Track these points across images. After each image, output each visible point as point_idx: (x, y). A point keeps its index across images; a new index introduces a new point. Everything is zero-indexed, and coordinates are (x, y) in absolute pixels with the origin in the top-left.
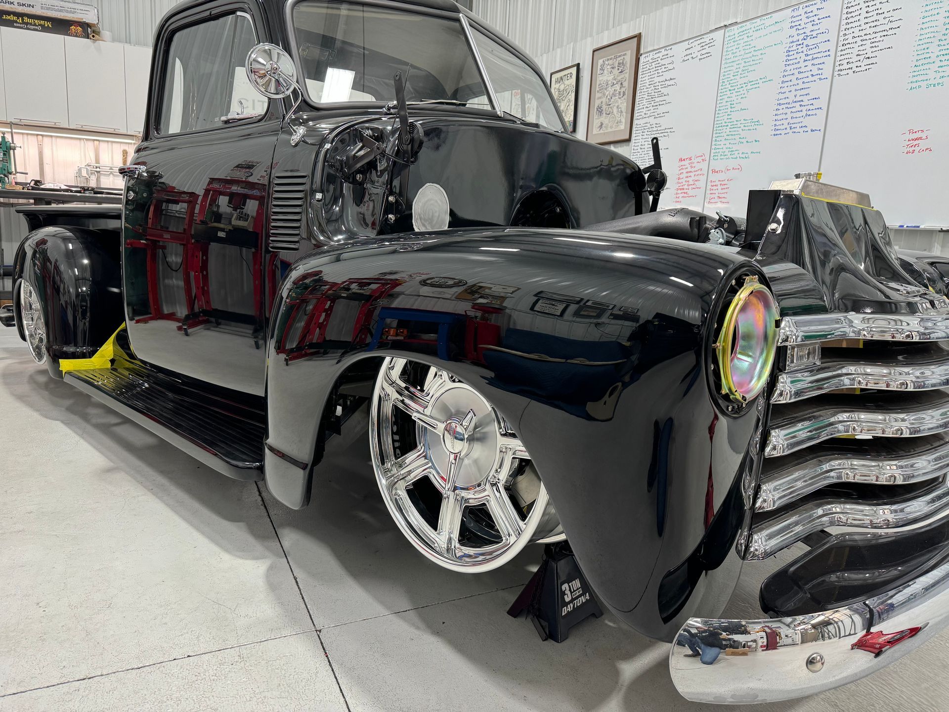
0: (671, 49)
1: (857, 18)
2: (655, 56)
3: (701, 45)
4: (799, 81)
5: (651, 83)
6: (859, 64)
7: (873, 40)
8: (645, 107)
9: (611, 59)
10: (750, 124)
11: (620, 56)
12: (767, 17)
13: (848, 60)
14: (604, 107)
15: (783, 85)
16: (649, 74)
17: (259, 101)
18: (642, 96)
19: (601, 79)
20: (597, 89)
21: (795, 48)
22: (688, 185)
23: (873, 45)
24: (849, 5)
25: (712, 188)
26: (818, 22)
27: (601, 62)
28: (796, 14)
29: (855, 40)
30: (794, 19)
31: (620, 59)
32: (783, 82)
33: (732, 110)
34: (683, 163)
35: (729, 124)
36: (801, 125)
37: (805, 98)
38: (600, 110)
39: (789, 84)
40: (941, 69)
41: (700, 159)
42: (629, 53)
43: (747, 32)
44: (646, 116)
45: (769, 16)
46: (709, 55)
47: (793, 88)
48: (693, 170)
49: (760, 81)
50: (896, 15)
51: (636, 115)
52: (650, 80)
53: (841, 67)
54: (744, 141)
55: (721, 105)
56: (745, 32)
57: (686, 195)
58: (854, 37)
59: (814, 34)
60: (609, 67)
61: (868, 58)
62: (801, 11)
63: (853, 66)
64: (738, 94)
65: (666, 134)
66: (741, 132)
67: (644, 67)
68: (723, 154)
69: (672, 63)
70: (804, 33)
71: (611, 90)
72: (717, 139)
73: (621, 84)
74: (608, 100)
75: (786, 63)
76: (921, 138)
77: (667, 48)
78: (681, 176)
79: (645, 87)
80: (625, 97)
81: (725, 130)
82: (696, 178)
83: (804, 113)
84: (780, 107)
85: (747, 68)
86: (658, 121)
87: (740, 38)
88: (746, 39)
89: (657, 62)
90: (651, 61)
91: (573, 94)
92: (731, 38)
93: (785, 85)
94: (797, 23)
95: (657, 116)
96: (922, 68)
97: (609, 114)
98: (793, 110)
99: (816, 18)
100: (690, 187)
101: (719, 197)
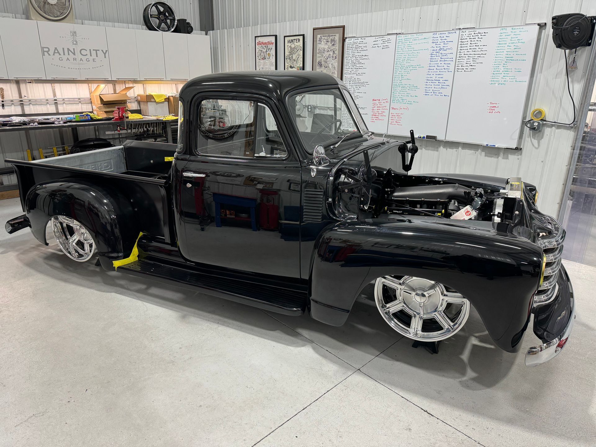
0: (365, 39)
1: (466, 45)
2: (355, 41)
3: (383, 41)
4: (437, 70)
5: (353, 55)
6: (467, 68)
7: (474, 58)
8: (350, 68)
9: (326, 36)
10: (412, 87)
11: (332, 36)
12: (420, 34)
13: (462, 65)
14: (323, 63)
15: (429, 71)
16: (352, 50)
17: (93, 50)
18: (348, 62)
19: (320, 46)
20: (318, 52)
21: (435, 53)
22: (378, 114)
23: (474, 60)
24: (462, 38)
25: (392, 117)
26: (447, 43)
27: (319, 36)
28: (435, 36)
29: (465, 56)
30: (435, 39)
31: (332, 37)
32: (429, 69)
33: (402, 78)
34: (375, 102)
35: (401, 86)
36: (439, 92)
37: (441, 79)
38: (320, 64)
39: (432, 71)
40: (504, 77)
41: (385, 101)
42: (337, 35)
43: (409, 39)
44: (351, 73)
45: (421, 34)
46: (388, 47)
47: (435, 73)
48: (381, 106)
49: (417, 67)
50: (484, 48)
51: (345, 71)
52: (353, 54)
53: (458, 68)
54: (410, 95)
55: (396, 75)
56: (408, 39)
57: (377, 119)
58: (464, 54)
59: (445, 48)
60: (324, 40)
61: (472, 66)
62: (438, 36)
63: (465, 68)
64: (406, 71)
65: (364, 85)
66: (407, 90)
67: (348, 45)
68: (398, 100)
69: (366, 47)
70: (440, 47)
71: (326, 54)
72: (394, 92)
73: (334, 52)
74: (325, 60)
75: (431, 60)
76: (495, 107)
77: (363, 38)
78: (374, 109)
79: (350, 57)
80: (337, 59)
81: (398, 88)
82: (383, 111)
83: (440, 86)
84: (428, 82)
85: (409, 58)
86: (359, 77)
87: (405, 42)
88: (408, 43)
89: (357, 45)
90: (353, 43)
91: (302, 52)
92: (400, 41)
93: (431, 71)
94: (436, 41)
95: (358, 74)
96: (495, 75)
97: (326, 67)
98: (435, 84)
99: (446, 41)
100: (380, 115)
101: (396, 122)
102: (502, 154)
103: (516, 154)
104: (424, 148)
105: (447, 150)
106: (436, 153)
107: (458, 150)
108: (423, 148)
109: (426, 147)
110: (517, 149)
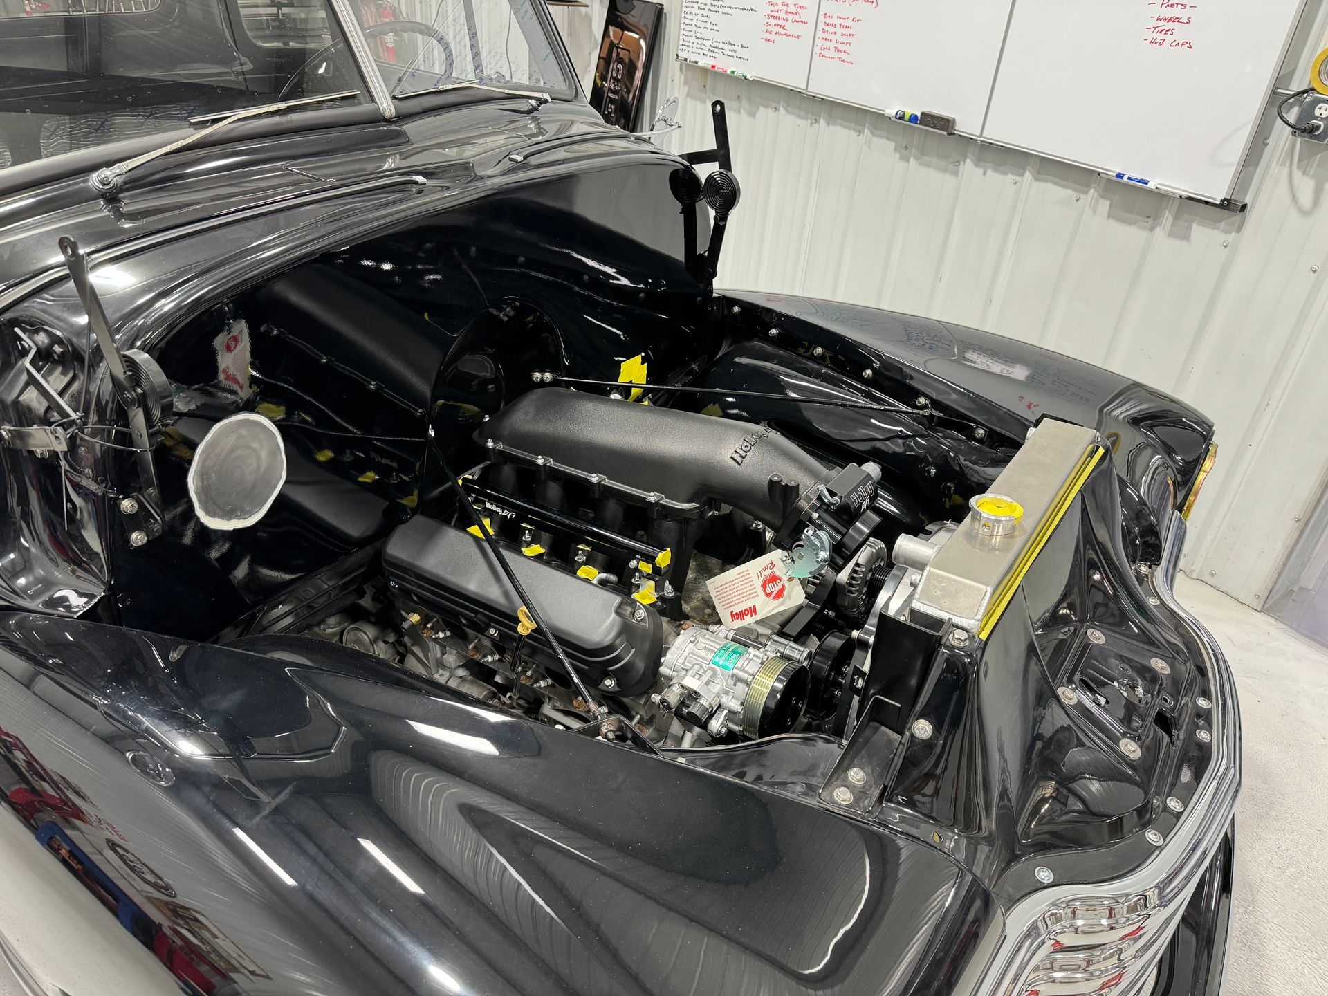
22: (787, 12)
25: (827, 28)
57: (781, 31)
76: (1177, 20)
82: (800, 3)
100: (790, 17)
101: (836, 48)
102: (1171, 219)
103: (1222, 225)
104: (916, 159)
105: (985, 173)
106: (949, 180)
107: (1019, 179)
108: (912, 159)
109: (923, 152)
110: (1227, 205)
